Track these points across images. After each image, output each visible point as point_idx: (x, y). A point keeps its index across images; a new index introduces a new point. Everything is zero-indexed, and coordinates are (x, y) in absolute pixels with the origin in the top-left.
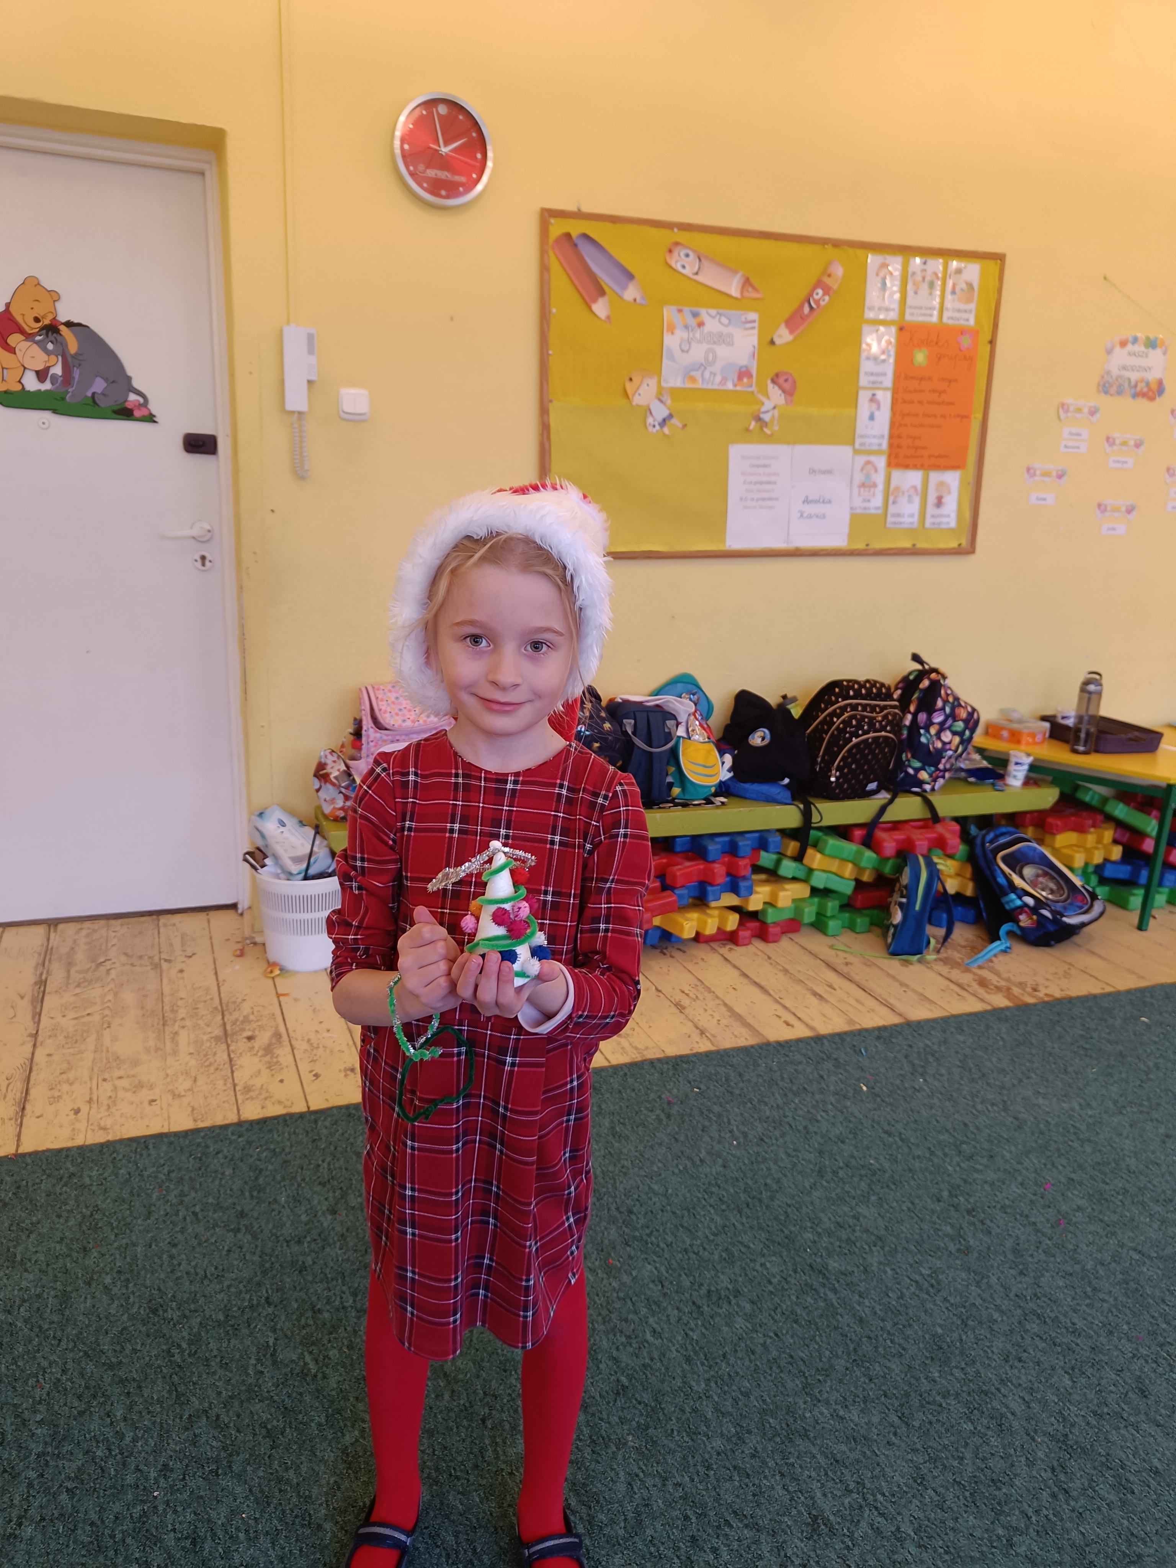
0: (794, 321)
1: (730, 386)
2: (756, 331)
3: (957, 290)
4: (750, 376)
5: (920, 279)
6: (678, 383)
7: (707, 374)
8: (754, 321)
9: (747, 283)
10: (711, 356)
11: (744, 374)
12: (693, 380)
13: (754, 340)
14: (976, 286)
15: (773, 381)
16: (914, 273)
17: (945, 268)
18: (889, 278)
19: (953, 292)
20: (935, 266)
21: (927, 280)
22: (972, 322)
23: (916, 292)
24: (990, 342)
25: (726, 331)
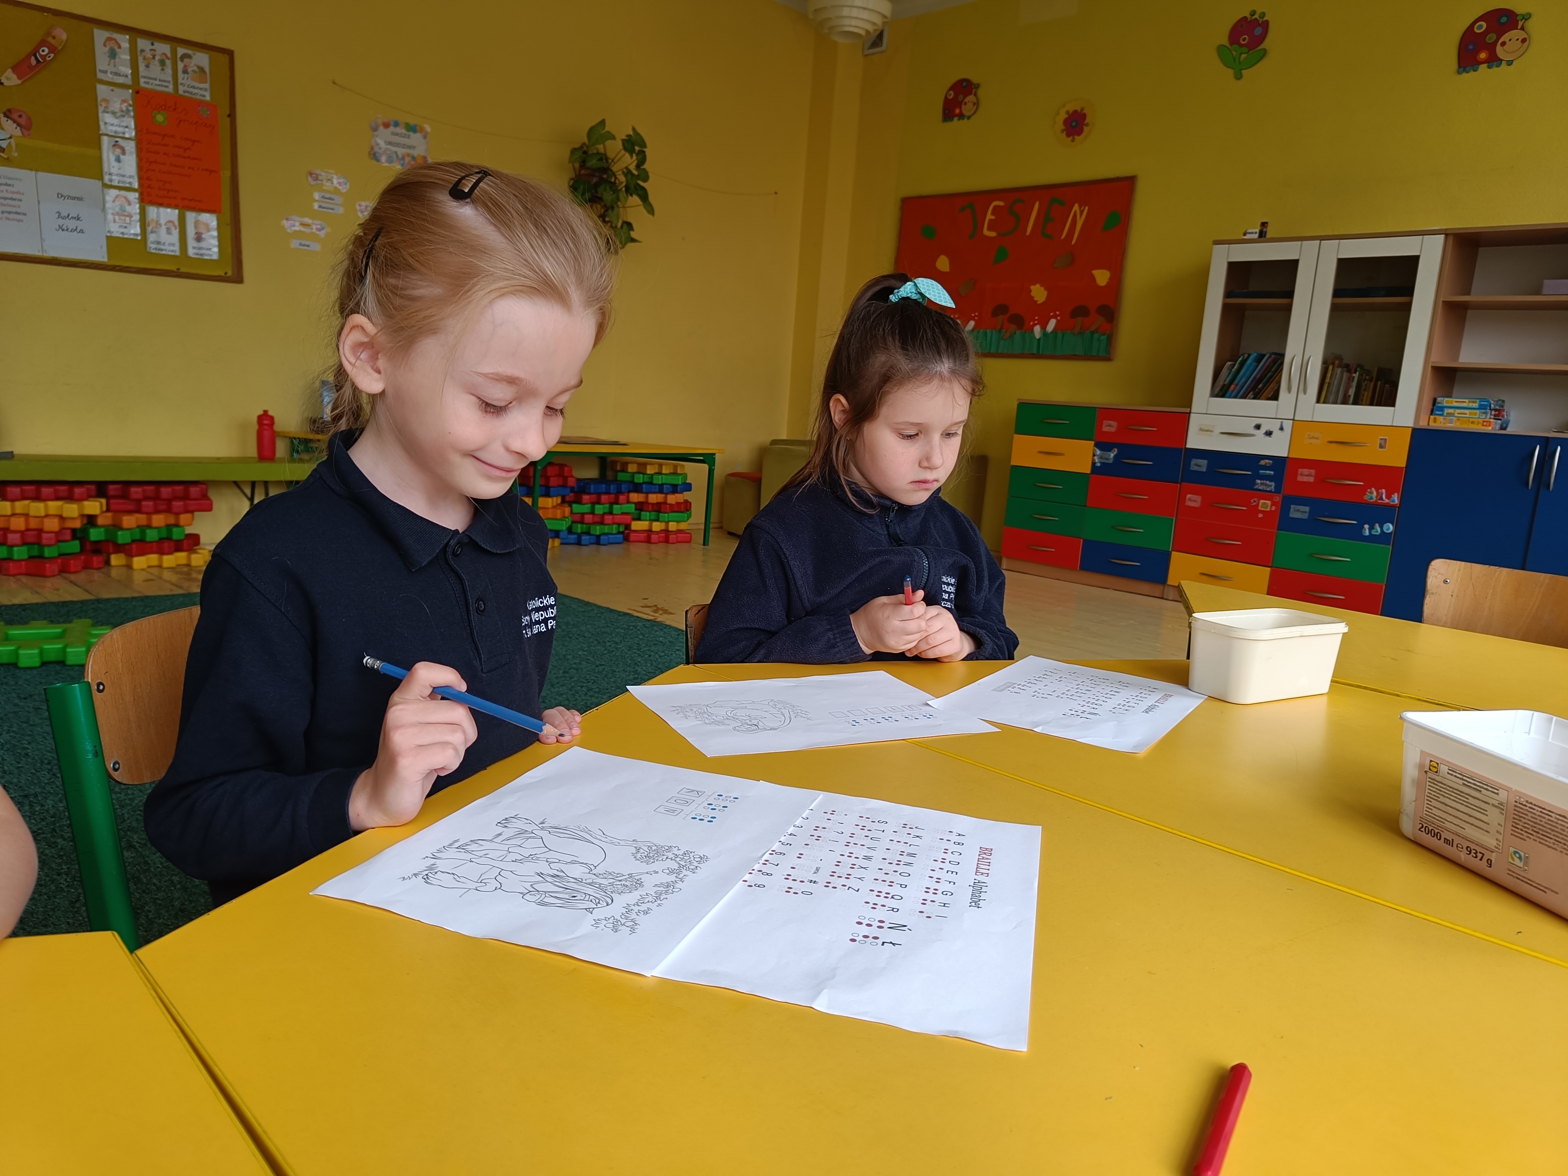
0: (22, 69)
3: (190, 70)
5: (149, 55)
14: (207, 70)
16: (142, 51)
17: (174, 52)
18: (118, 50)
19: (185, 71)
20: (163, 48)
21: (157, 58)
22: (208, 98)
23: (147, 66)
24: (229, 116)
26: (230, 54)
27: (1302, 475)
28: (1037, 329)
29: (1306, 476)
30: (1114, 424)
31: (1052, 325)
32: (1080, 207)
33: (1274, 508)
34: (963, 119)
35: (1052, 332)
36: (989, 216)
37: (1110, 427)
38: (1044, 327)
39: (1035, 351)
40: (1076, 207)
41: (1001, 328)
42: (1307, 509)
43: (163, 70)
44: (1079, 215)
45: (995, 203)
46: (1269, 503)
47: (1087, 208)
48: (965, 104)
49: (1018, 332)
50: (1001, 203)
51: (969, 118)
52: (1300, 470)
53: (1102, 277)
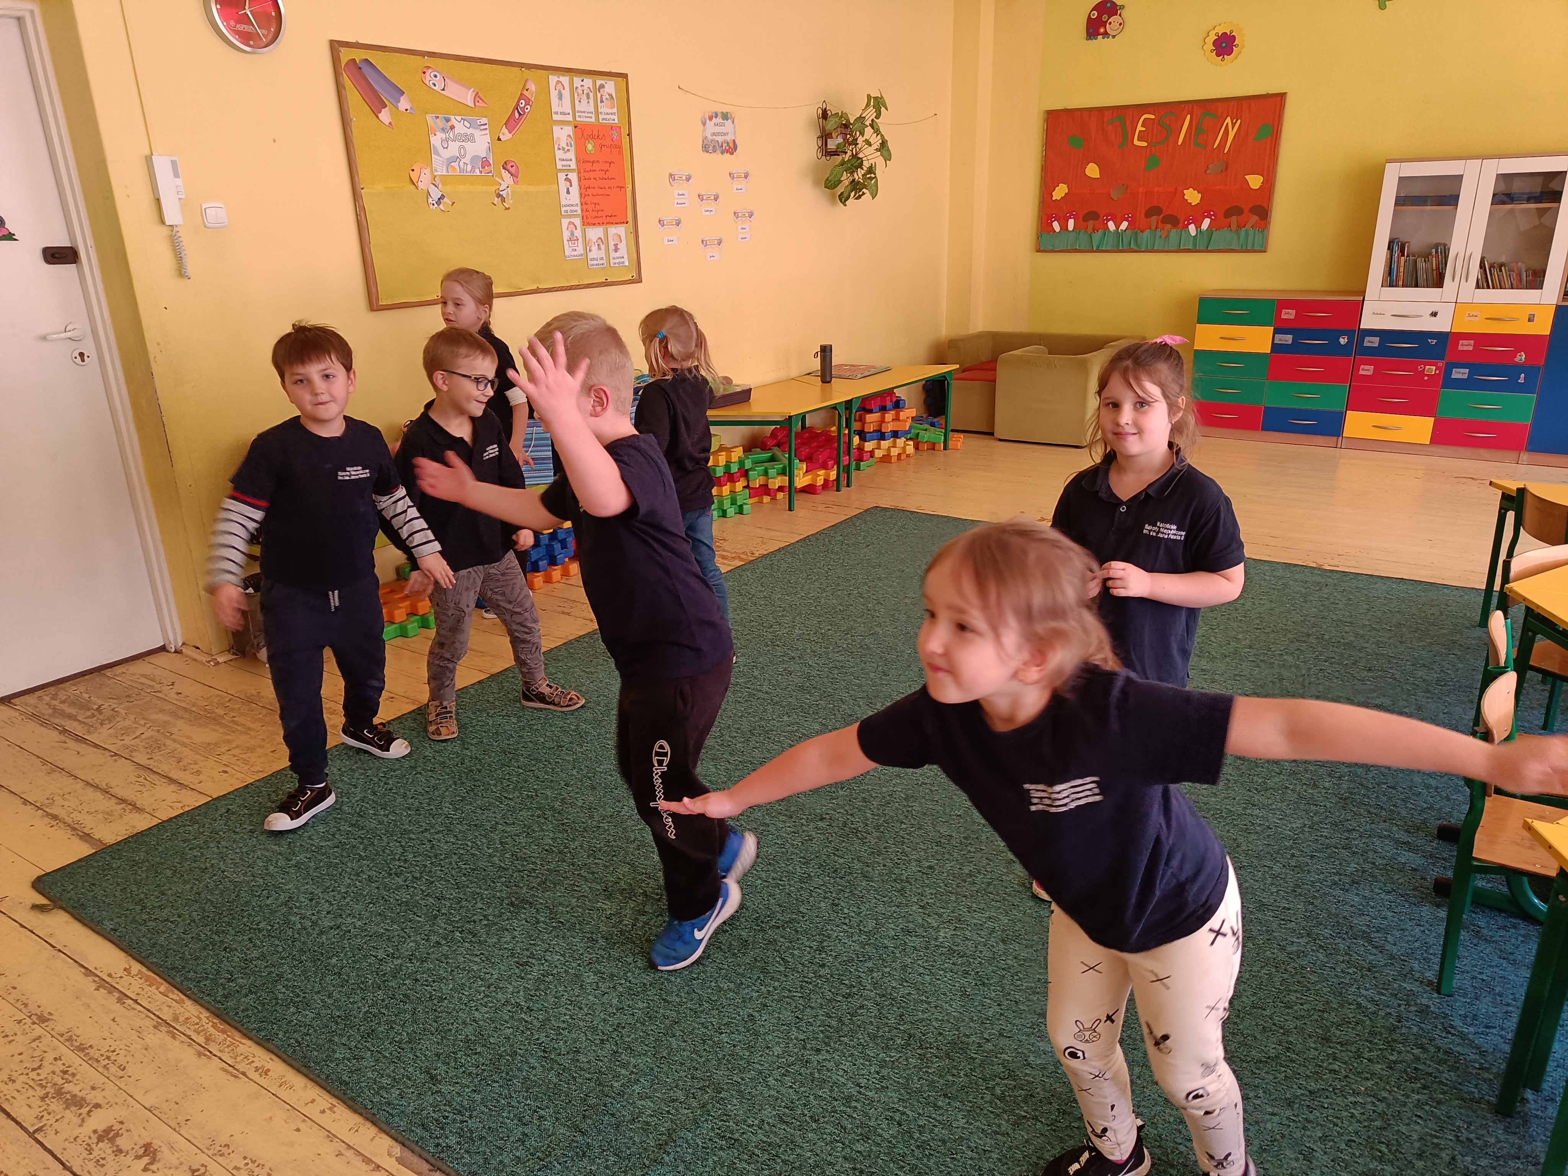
0: (511, 123)
1: (478, 172)
2: (487, 132)
3: (604, 98)
4: (488, 164)
5: (581, 92)
6: (444, 172)
7: (462, 164)
8: (486, 125)
9: (476, 96)
10: (462, 151)
11: (485, 163)
12: (453, 169)
13: (488, 138)
14: (614, 95)
15: (504, 168)
16: (577, 88)
18: (563, 92)
19: (602, 100)
20: (588, 82)
21: (585, 92)
22: (616, 121)
23: (580, 102)
24: (628, 134)
25: (469, 131)
26: (626, 77)
27: (1463, 345)
28: (1192, 228)
29: (1466, 346)
30: (1293, 312)
31: (1206, 223)
32: (1232, 120)
33: (1437, 372)
34: (1107, 38)
35: (1207, 231)
36: (1139, 128)
37: (1289, 314)
38: (1198, 226)
39: (1192, 247)
40: (1228, 120)
41: (1156, 227)
42: (1467, 371)
43: (589, 102)
44: (1231, 128)
45: (1146, 116)
46: (1434, 368)
47: (1239, 121)
48: (1110, 23)
49: (1174, 231)
50: (1153, 117)
51: (1114, 37)
52: (1461, 342)
53: (1255, 181)
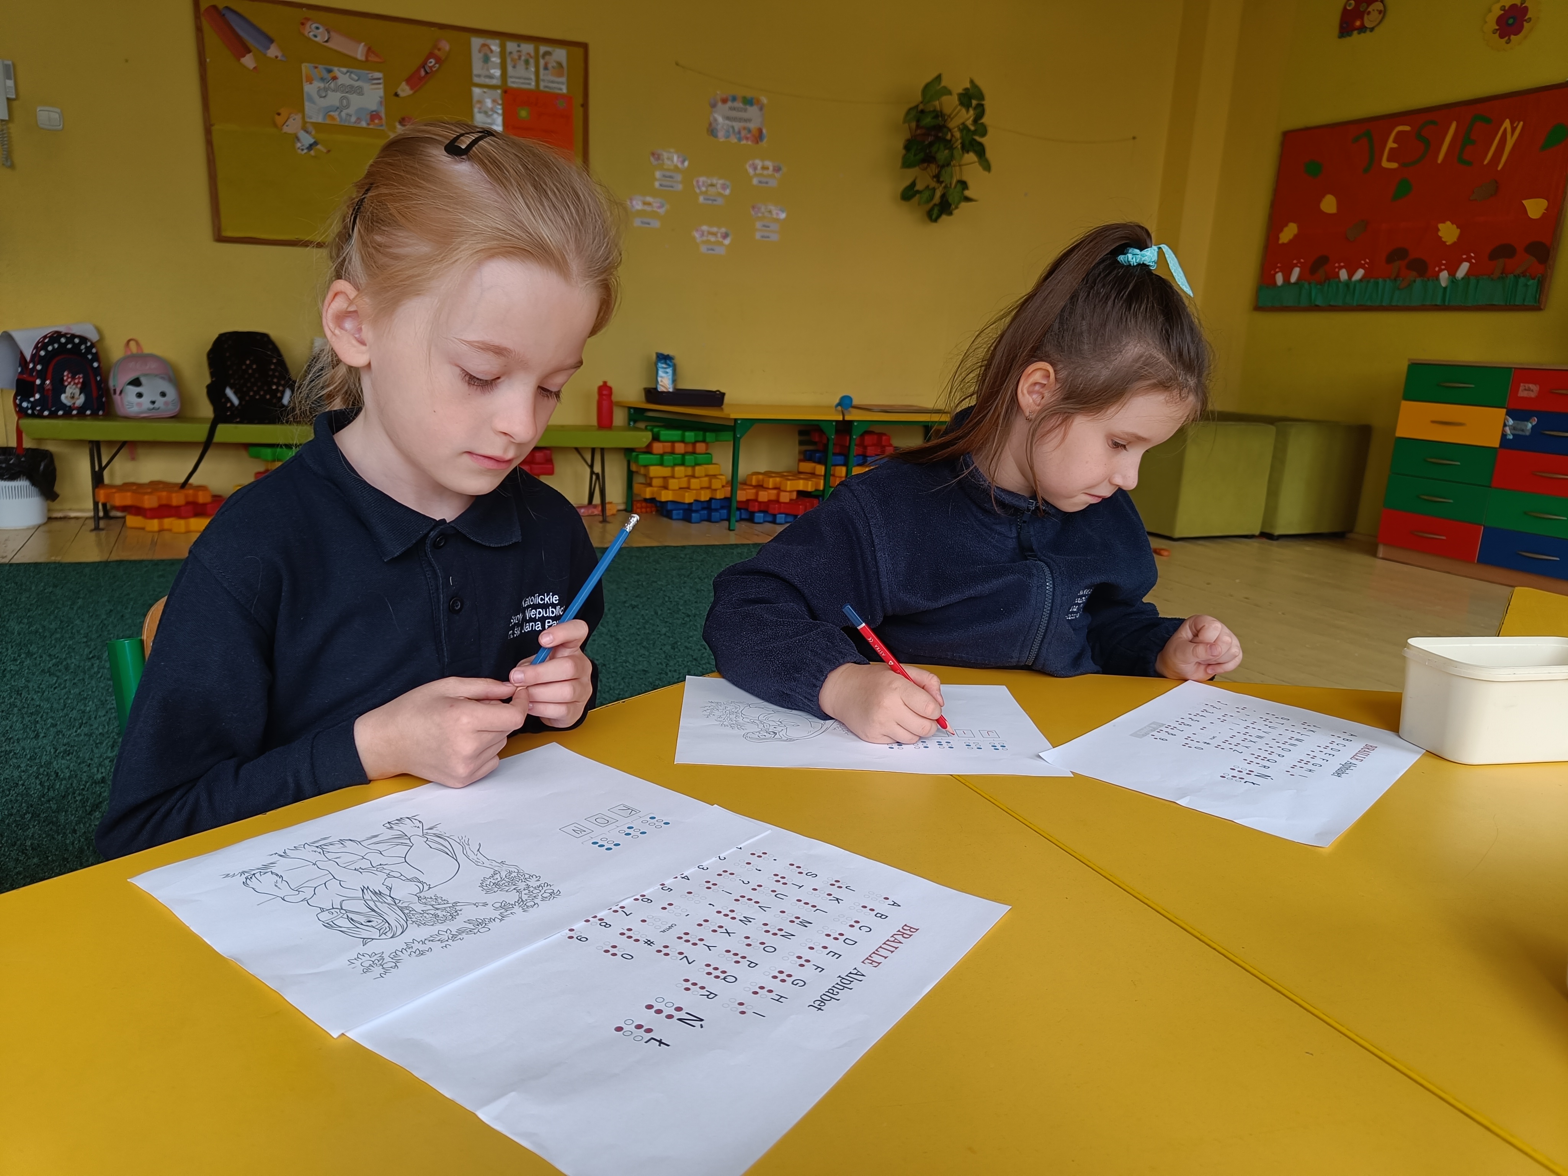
0: (413, 80)
1: (364, 124)
2: (381, 86)
3: (550, 66)
4: (380, 118)
5: (516, 57)
6: (320, 120)
7: (343, 114)
8: (379, 79)
9: (369, 50)
10: (345, 102)
11: (374, 116)
12: (333, 118)
13: (381, 93)
14: (565, 64)
16: (511, 53)
17: (537, 50)
18: (490, 55)
19: (546, 68)
20: (528, 48)
21: (523, 58)
22: (565, 91)
23: (514, 67)
24: (583, 106)
25: (357, 84)
26: (584, 47)
28: (1444, 276)
30: (1535, 388)
31: (1463, 269)
32: (1512, 123)
34: (1365, 32)
35: (1463, 279)
36: (1391, 144)
37: (1530, 391)
38: (1452, 273)
39: (1439, 302)
40: (1507, 124)
41: (1398, 276)
43: (527, 69)
44: (1510, 135)
45: (1401, 128)
47: (1522, 123)
48: (1369, 13)
49: (1419, 280)
50: (1407, 128)
51: (1372, 29)
53: (1536, 208)
